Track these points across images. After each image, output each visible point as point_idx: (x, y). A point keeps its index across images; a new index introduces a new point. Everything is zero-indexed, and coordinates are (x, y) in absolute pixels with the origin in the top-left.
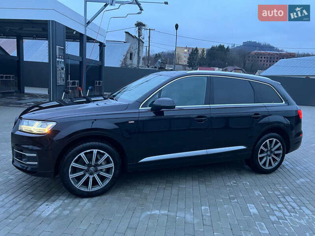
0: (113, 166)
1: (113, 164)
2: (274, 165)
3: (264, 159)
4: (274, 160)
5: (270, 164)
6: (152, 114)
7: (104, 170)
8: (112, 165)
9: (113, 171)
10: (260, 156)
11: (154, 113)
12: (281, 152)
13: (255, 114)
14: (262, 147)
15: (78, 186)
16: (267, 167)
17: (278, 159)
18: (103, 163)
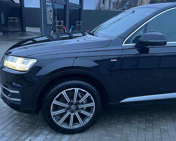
1: (94, 103)
7: (85, 109)
9: (94, 111)
11: (138, 50)
15: (60, 123)
18: (84, 102)
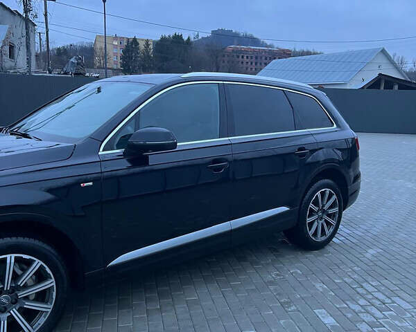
0: (54, 284)
1: (53, 280)
2: (328, 232)
3: (315, 225)
4: (328, 224)
5: (323, 233)
6: (125, 164)
7: (32, 297)
8: (51, 283)
9: (54, 297)
10: (309, 220)
11: (129, 161)
12: (336, 210)
13: (300, 149)
14: (311, 206)
16: (320, 239)
17: (333, 222)
18: (30, 283)
